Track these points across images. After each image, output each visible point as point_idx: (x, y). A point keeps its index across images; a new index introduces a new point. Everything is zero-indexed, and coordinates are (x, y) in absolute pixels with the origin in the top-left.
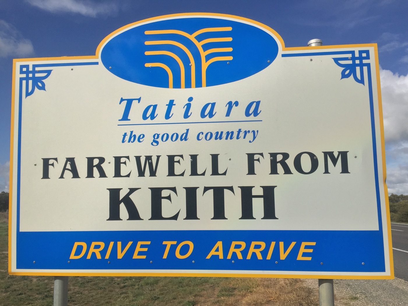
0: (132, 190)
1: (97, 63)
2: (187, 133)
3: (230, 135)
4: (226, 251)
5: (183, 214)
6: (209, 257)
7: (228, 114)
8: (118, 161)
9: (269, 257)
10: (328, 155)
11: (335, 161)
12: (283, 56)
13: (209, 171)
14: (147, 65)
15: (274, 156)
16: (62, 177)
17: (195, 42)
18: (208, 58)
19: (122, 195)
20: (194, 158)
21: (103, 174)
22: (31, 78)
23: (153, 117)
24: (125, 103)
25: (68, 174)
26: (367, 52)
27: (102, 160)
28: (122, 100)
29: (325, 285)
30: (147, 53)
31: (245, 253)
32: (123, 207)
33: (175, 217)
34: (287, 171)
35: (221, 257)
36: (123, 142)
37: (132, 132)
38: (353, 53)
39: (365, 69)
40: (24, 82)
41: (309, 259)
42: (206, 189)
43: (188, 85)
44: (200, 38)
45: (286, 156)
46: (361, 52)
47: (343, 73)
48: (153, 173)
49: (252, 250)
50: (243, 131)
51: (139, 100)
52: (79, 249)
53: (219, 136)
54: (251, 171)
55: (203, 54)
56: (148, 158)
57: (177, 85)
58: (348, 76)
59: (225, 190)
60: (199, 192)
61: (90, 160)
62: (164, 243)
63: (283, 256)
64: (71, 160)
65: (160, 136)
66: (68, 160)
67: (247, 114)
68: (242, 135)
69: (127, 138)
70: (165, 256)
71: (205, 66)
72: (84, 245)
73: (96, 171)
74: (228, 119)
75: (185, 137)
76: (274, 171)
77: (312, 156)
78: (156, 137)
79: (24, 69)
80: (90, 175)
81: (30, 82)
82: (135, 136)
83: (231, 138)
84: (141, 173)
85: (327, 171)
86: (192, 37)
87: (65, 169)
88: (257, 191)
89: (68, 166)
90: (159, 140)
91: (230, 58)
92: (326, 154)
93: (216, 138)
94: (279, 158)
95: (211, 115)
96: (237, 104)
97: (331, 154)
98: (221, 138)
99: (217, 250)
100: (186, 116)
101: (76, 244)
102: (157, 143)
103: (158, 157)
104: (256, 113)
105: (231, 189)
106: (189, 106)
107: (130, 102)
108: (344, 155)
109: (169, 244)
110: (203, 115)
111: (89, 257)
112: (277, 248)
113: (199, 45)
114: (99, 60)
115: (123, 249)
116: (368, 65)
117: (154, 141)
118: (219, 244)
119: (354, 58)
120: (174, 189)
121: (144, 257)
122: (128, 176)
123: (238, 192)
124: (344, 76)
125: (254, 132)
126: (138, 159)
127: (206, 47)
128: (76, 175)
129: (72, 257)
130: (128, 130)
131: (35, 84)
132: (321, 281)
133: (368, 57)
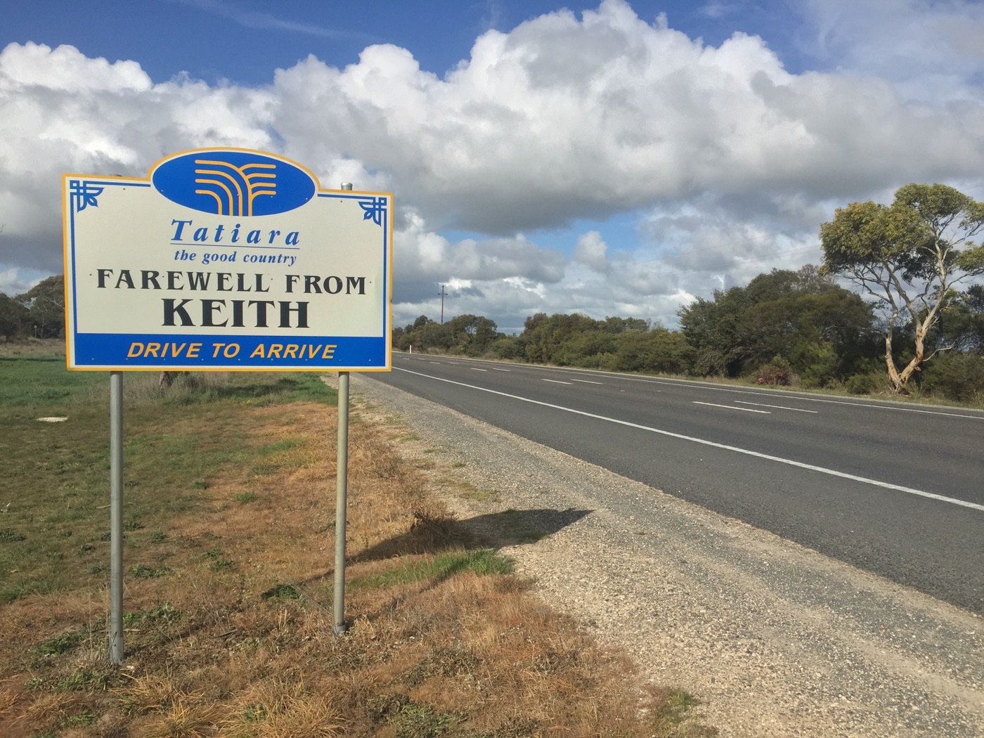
0: (185, 301)
1: (149, 186)
2: (235, 255)
3: (272, 259)
4: (266, 352)
5: (231, 322)
6: (252, 356)
7: (271, 241)
8: (171, 275)
9: (301, 356)
10: (350, 279)
11: (355, 285)
12: (319, 195)
13: (254, 288)
14: (198, 192)
15: (308, 278)
16: (118, 286)
17: (243, 175)
18: (254, 190)
19: (176, 305)
20: (241, 277)
21: (157, 286)
22: (82, 194)
23: (203, 238)
24: (177, 225)
25: (124, 285)
26: (385, 199)
27: (156, 274)
28: (174, 221)
29: (343, 377)
30: (198, 181)
31: (282, 353)
32: (176, 315)
33: (224, 325)
34: (318, 291)
35: (263, 356)
36: (176, 259)
37: (184, 251)
38: (374, 199)
39: (383, 213)
40: (75, 197)
41: (332, 357)
42: (251, 302)
43: (236, 213)
44: (247, 172)
45: (318, 279)
46: (380, 199)
47: (366, 214)
48: (204, 287)
49: (288, 350)
50: (283, 256)
51: (190, 222)
52: (137, 349)
53: (263, 259)
54: (289, 289)
55: (250, 187)
56: (200, 274)
57: (226, 212)
58: (369, 218)
59: (267, 304)
60: (245, 305)
61: (145, 274)
62: (214, 345)
63: (312, 356)
64: (126, 273)
65: (211, 256)
66: (123, 272)
67: (287, 242)
68: (282, 259)
69: (180, 256)
70: (215, 356)
71: (251, 197)
72: (142, 346)
73: (150, 283)
74: (271, 245)
75: (233, 259)
76: (308, 290)
77: (338, 279)
78: (207, 256)
79: (75, 185)
80: (145, 286)
81: (82, 197)
82: (187, 254)
83: (273, 262)
84: (193, 287)
85: (348, 292)
86: (240, 171)
87: (120, 280)
88: (294, 305)
89: (124, 278)
90: (210, 259)
91: (274, 193)
92: (348, 279)
93: (260, 261)
94: (313, 280)
95: (256, 241)
96: (279, 233)
97: (352, 279)
98: (264, 261)
99: (259, 351)
100: (234, 240)
101: (134, 345)
102: (208, 262)
103: (209, 274)
104: (294, 242)
105: (272, 303)
106: (236, 232)
107: (181, 224)
108: (362, 280)
109: (218, 346)
110: (249, 241)
111: (146, 355)
112: (307, 349)
113: (246, 178)
114: (151, 182)
115: (177, 349)
116: (385, 210)
117: (205, 260)
118: (261, 346)
119: (374, 204)
120: (223, 302)
121: (197, 356)
122: (181, 288)
123: (278, 306)
124: (366, 217)
125: (292, 257)
126: (190, 274)
127: (252, 181)
128: (131, 285)
129: (130, 355)
130: (180, 249)
131: (86, 200)
132: (341, 373)
133: (385, 204)
